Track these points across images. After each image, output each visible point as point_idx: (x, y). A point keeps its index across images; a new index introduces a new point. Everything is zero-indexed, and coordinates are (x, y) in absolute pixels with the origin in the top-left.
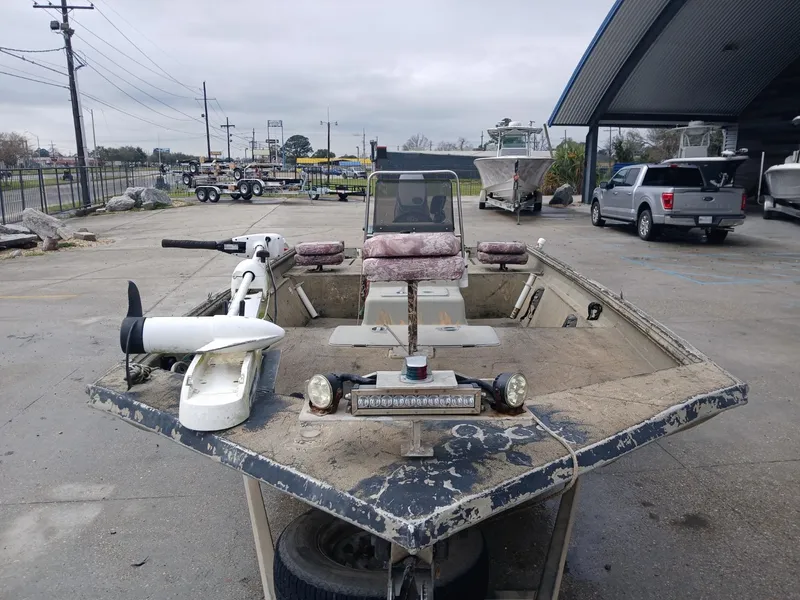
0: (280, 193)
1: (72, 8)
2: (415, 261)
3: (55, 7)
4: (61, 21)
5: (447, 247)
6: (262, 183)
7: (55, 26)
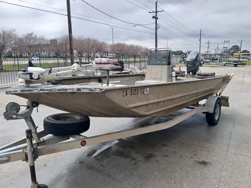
0: (210, 63)
1: (158, 12)
2: (101, 65)
3: (154, 12)
4: (155, 16)
5: (107, 61)
6: (204, 60)
7: (153, 17)
